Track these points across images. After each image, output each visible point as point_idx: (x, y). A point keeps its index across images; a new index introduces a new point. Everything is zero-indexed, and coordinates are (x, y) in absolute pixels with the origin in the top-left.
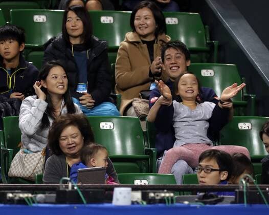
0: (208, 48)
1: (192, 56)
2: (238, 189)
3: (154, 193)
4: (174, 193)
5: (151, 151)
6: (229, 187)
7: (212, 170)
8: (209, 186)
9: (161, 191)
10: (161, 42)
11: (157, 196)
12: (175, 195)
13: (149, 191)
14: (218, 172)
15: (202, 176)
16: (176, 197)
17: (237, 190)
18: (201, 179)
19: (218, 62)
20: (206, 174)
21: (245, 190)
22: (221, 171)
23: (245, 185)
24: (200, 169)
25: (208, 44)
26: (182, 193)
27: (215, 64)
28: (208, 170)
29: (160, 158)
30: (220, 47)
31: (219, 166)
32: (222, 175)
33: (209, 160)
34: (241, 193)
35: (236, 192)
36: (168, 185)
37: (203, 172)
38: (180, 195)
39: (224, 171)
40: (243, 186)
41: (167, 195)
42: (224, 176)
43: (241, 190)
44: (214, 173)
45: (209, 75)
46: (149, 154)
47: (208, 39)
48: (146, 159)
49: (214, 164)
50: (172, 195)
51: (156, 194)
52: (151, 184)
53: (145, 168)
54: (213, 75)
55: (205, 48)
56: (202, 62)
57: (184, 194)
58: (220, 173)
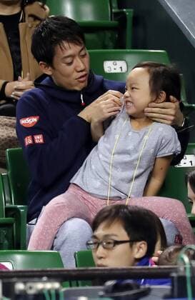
0: (115, 23)
1: (88, 36)
2: (177, 272)
3: (25, 283)
4: (61, 283)
5: (17, 210)
9: (36, 279)
10: (31, 19)
11: (31, 288)
12: (62, 285)
13: (14, 280)
14: (128, 244)
16: (63, 290)
17: (174, 275)
19: (135, 47)
21: (188, 274)
22: (132, 242)
23: (188, 266)
25: (116, 14)
26: (74, 283)
27: (128, 50)
28: (109, 243)
29: (33, 221)
30: (136, 20)
35: (173, 277)
36: (48, 269)
37: (101, 248)
38: (71, 286)
39: (139, 241)
40: (185, 268)
41: (49, 286)
42: (141, 250)
43: (181, 274)
44: (120, 248)
45: (118, 71)
46: (13, 217)
47: (114, 5)
48: (8, 225)
50: (57, 285)
51: (29, 285)
52: (19, 268)
53: (6, 242)
54: (124, 69)
55: (109, 21)
56: (105, 47)
57: (78, 285)
58: (131, 246)
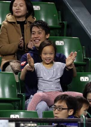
0: (60, 26)
2: (80, 121)
3: (24, 123)
4: (37, 124)
5: (22, 95)
6: (74, 120)
7: (63, 109)
8: (60, 119)
9: (28, 122)
10: (29, 23)
11: (26, 125)
12: (38, 125)
13: (20, 122)
14: (67, 110)
15: (56, 113)
16: (38, 126)
17: (79, 122)
18: (55, 115)
19: (67, 36)
20: (58, 112)
21: (84, 122)
22: (69, 109)
23: (84, 119)
24: (54, 108)
25: (61, 23)
26: (42, 123)
27: (65, 37)
28: (60, 109)
29: (28, 100)
30: (68, 26)
31: (68, 106)
32: (70, 112)
33: (61, 102)
34: (82, 124)
35: (79, 123)
36: (33, 118)
37: (57, 110)
38: (41, 125)
39: (71, 109)
40: (83, 120)
41: (33, 125)
42: (71, 113)
43: (81, 122)
44: (64, 111)
45: (61, 45)
46: (20, 98)
47: (60, 20)
48: (18, 101)
49: (64, 105)
50: (36, 125)
51: (25, 124)
52: (22, 117)
53: (17, 107)
54: (63, 44)
55: (58, 26)
56: (56, 35)
57: (43, 125)
58: (68, 111)
